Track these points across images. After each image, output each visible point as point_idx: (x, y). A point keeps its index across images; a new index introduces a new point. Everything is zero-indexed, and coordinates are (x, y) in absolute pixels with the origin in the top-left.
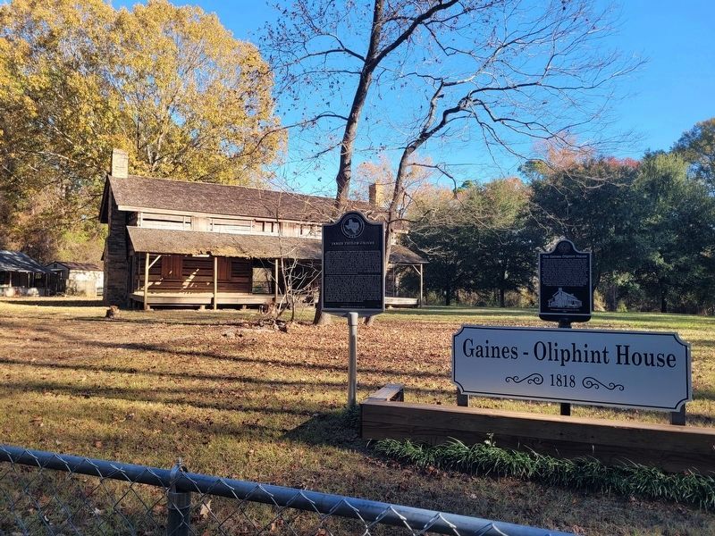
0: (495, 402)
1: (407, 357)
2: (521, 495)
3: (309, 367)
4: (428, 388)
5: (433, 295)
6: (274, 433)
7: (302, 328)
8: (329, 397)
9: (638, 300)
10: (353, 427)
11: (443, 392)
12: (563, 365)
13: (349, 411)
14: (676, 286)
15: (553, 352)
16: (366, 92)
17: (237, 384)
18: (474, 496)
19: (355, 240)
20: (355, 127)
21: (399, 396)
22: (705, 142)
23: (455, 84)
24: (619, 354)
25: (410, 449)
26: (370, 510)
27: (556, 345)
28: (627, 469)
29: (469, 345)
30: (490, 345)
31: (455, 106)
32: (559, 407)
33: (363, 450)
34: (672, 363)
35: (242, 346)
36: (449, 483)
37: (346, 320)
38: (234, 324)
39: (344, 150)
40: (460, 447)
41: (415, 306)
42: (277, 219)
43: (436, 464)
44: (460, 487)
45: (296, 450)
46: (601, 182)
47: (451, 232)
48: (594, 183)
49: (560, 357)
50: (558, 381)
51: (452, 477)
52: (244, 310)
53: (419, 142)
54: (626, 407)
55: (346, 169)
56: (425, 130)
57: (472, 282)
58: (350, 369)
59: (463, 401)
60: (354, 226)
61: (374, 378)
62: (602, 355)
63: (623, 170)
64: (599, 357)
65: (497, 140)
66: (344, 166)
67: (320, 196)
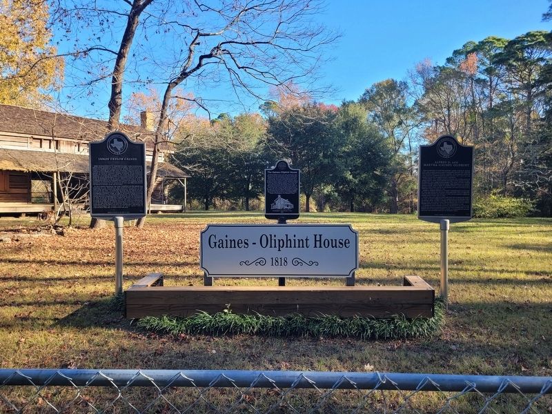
0: (235, 281)
1: (170, 251)
2: (248, 346)
3: (84, 264)
4: (185, 274)
5: (195, 202)
6: (46, 322)
7: (79, 232)
8: (100, 288)
9: (336, 204)
10: (119, 310)
11: (197, 277)
12: (279, 250)
13: (117, 298)
14: (360, 193)
15: (273, 241)
16: (133, 33)
17: (12, 283)
18: (214, 352)
19: (119, 156)
20: (125, 62)
21: (159, 282)
22: (378, 97)
23: (208, 35)
24: (316, 241)
25: (166, 322)
26: (82, 377)
27: (275, 236)
28: (318, 319)
29: (213, 240)
30: (228, 239)
31: (208, 53)
32: (278, 281)
33: (128, 328)
34: (347, 245)
35: (18, 250)
36: (195, 344)
37: (113, 224)
38: (11, 231)
39: (114, 80)
40: (205, 317)
41: (180, 211)
42: (53, 136)
43: (187, 331)
44: (204, 346)
45: (66, 334)
46: (312, 121)
47: (208, 153)
48: (308, 120)
49: (277, 245)
50: (276, 262)
51: (199, 339)
52: (23, 218)
53: (180, 79)
54: (323, 277)
55: (117, 97)
56: (184, 70)
57: (225, 192)
58: (118, 264)
59: (208, 282)
60: (118, 145)
61: (141, 270)
62: (305, 242)
63: (328, 112)
64: (303, 243)
65: (241, 83)
66: (115, 94)
67: (94, 118)
